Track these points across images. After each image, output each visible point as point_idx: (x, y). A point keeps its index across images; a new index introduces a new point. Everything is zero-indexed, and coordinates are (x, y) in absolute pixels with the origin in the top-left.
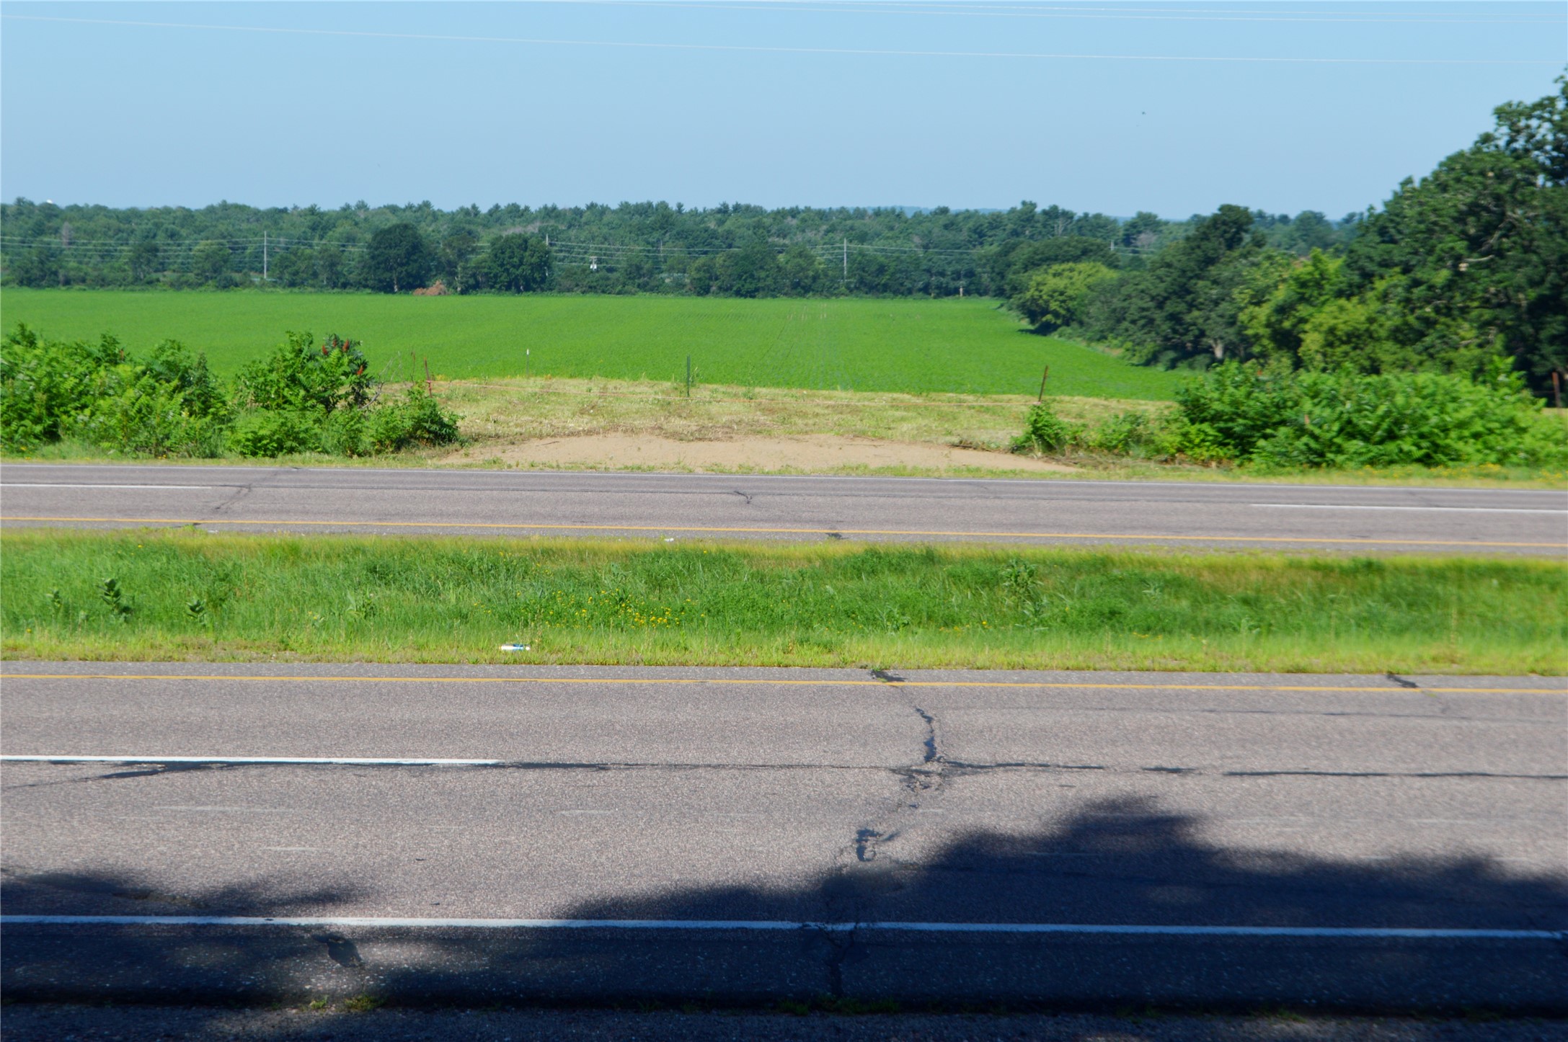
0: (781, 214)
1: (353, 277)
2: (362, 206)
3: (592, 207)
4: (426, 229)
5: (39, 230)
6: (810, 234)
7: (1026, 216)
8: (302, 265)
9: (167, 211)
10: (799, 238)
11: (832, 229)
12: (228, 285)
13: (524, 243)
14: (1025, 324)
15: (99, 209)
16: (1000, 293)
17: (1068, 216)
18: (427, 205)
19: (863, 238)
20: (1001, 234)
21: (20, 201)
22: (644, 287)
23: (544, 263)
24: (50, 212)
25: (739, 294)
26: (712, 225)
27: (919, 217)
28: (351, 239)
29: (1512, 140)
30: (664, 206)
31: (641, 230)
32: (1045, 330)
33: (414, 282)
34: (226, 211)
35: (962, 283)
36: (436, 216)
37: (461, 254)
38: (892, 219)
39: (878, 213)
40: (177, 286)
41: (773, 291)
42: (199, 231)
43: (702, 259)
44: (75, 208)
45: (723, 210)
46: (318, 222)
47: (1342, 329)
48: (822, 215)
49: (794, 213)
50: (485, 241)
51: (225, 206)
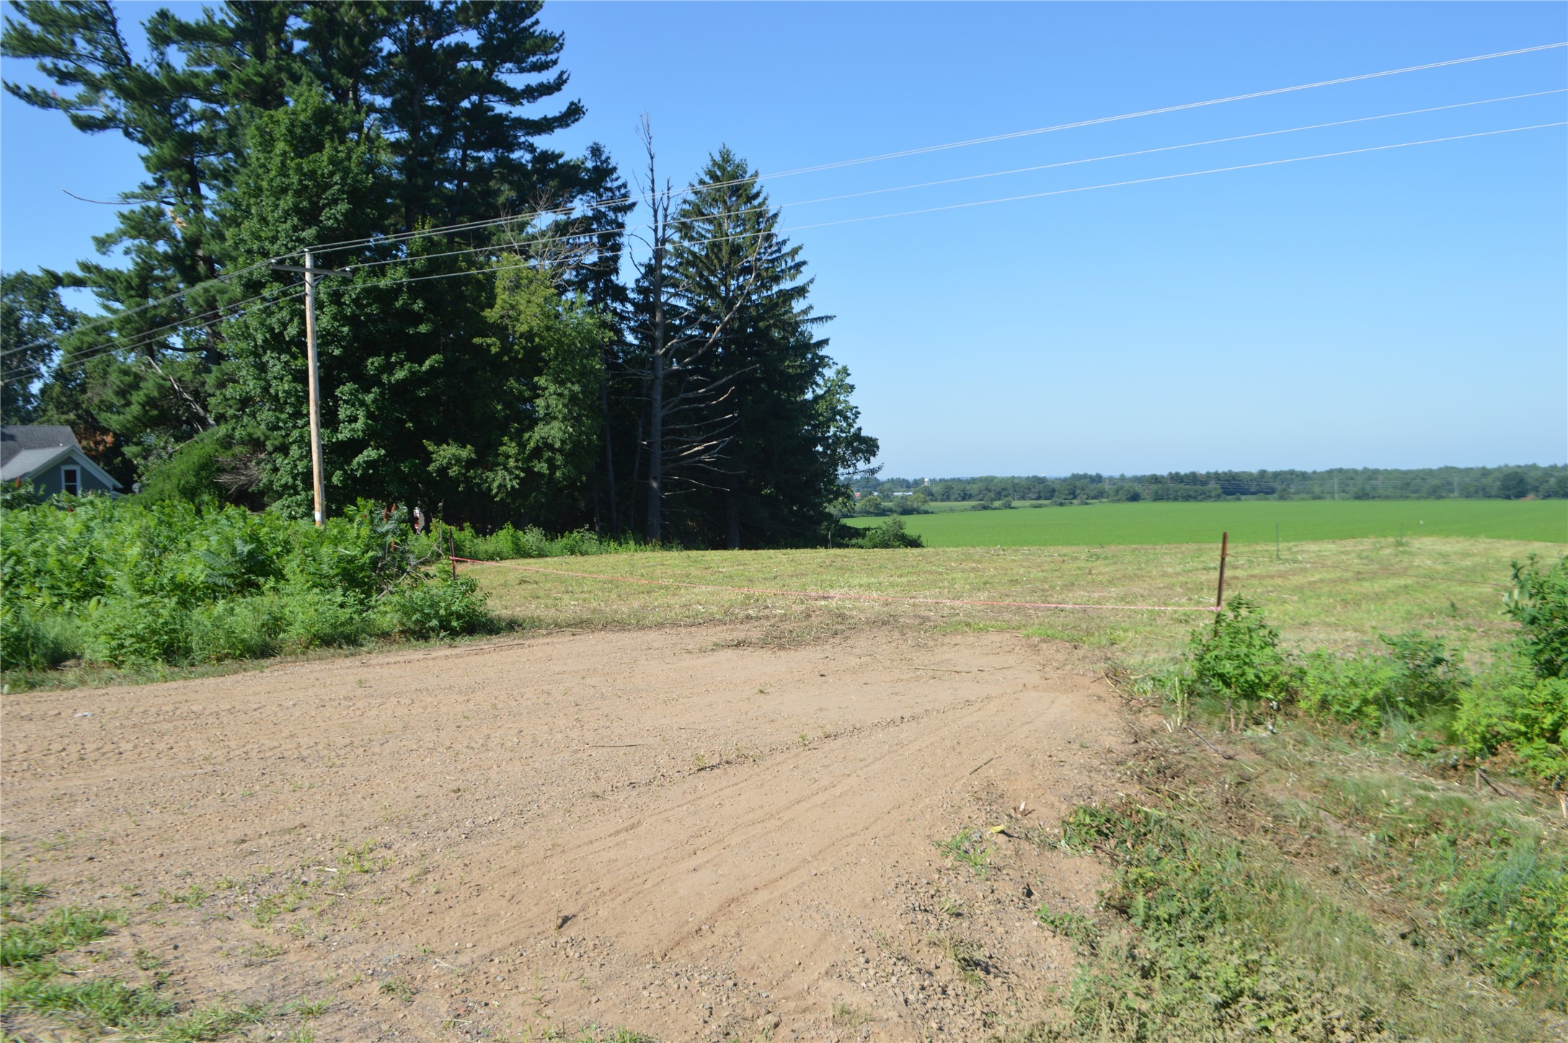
1: (1494, 493)
4: (1530, 474)
5: (1370, 479)
8: (1473, 489)
12: (1440, 497)
15: (1397, 471)
24: (1376, 472)
28: (1497, 479)
33: (1521, 495)
46: (1485, 472)
50: (1555, 478)
51: (1447, 468)
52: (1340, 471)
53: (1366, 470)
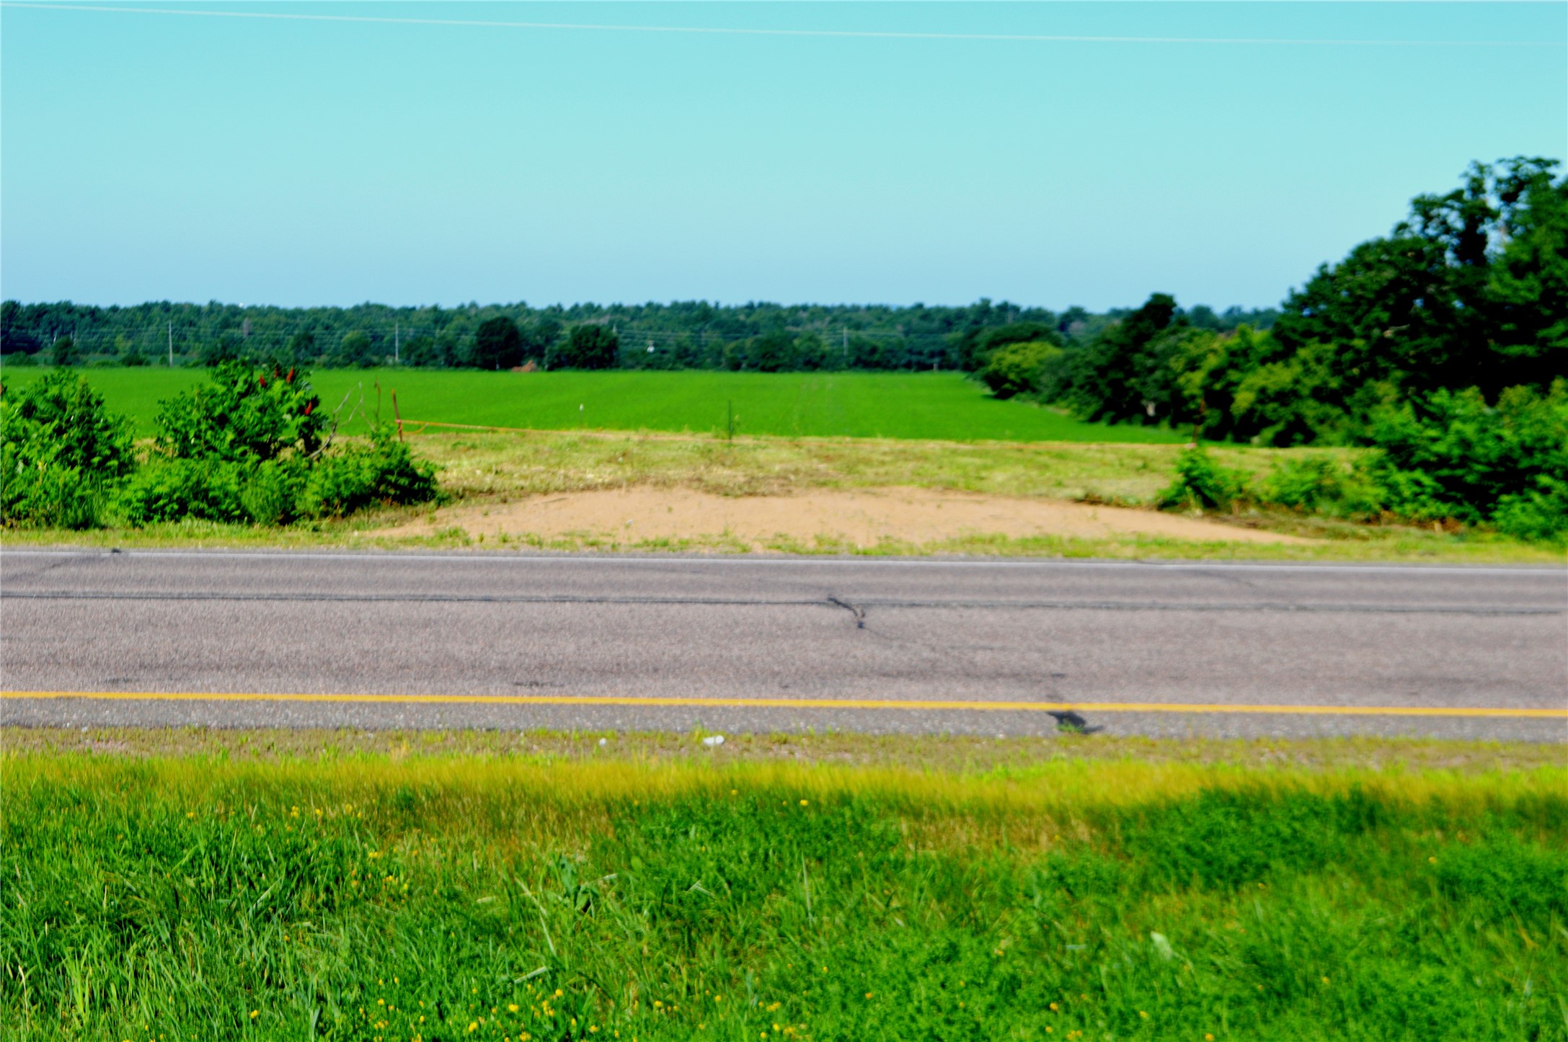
0: (795, 310)
1: (464, 359)
2: (473, 305)
3: (649, 305)
4: (522, 322)
5: (226, 324)
6: (817, 324)
7: (984, 310)
8: (424, 349)
9: (324, 310)
10: (809, 327)
11: (834, 320)
12: (368, 365)
13: (597, 331)
14: (988, 391)
15: (273, 309)
16: (967, 368)
17: (1016, 309)
18: (523, 304)
19: (858, 326)
20: (965, 323)
21: (212, 303)
22: (690, 365)
23: (613, 345)
24: (234, 311)
25: (764, 369)
26: (742, 317)
27: (901, 312)
28: (464, 330)
29: (1425, 227)
30: (704, 304)
31: (686, 322)
32: (1003, 395)
33: (511, 362)
34: (367, 311)
35: (936, 361)
36: (530, 312)
37: (548, 340)
38: (881, 314)
39: (869, 308)
40: (329, 366)
41: (790, 368)
42: (348, 324)
43: (733, 344)
44: (252, 308)
45: (750, 307)
46: (439, 317)
47: (1272, 389)
48: (826, 310)
49: (805, 308)
50: (566, 332)
51: (368, 306)
52: (166, 307)
53: (214, 308)
